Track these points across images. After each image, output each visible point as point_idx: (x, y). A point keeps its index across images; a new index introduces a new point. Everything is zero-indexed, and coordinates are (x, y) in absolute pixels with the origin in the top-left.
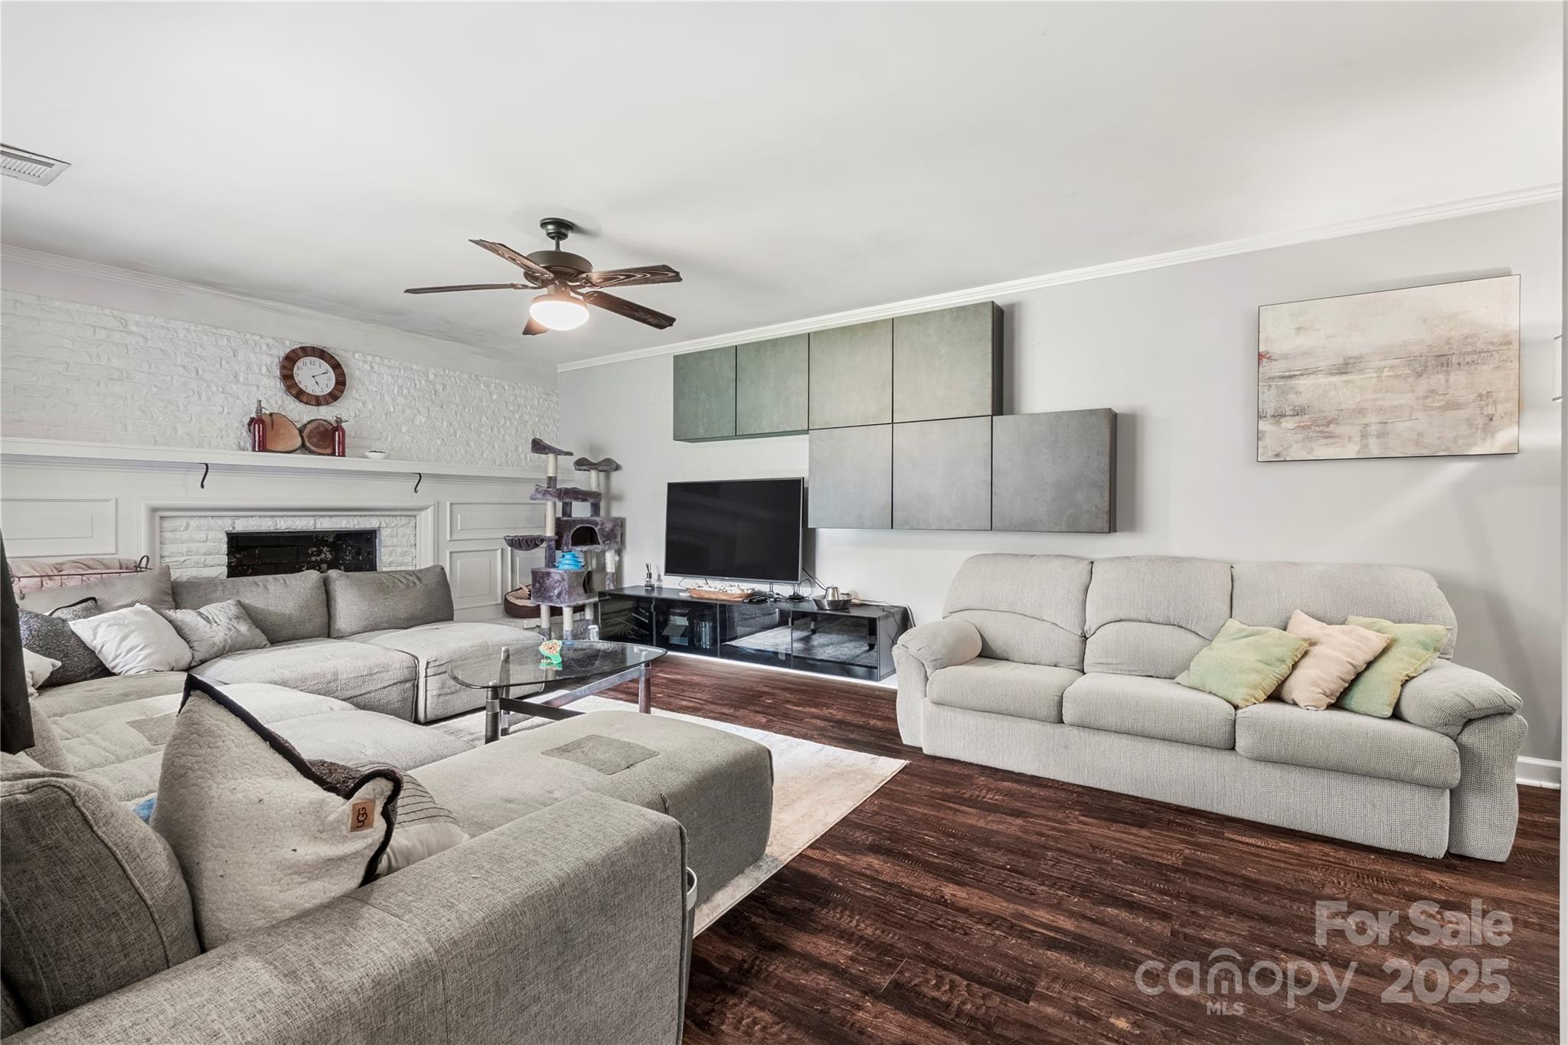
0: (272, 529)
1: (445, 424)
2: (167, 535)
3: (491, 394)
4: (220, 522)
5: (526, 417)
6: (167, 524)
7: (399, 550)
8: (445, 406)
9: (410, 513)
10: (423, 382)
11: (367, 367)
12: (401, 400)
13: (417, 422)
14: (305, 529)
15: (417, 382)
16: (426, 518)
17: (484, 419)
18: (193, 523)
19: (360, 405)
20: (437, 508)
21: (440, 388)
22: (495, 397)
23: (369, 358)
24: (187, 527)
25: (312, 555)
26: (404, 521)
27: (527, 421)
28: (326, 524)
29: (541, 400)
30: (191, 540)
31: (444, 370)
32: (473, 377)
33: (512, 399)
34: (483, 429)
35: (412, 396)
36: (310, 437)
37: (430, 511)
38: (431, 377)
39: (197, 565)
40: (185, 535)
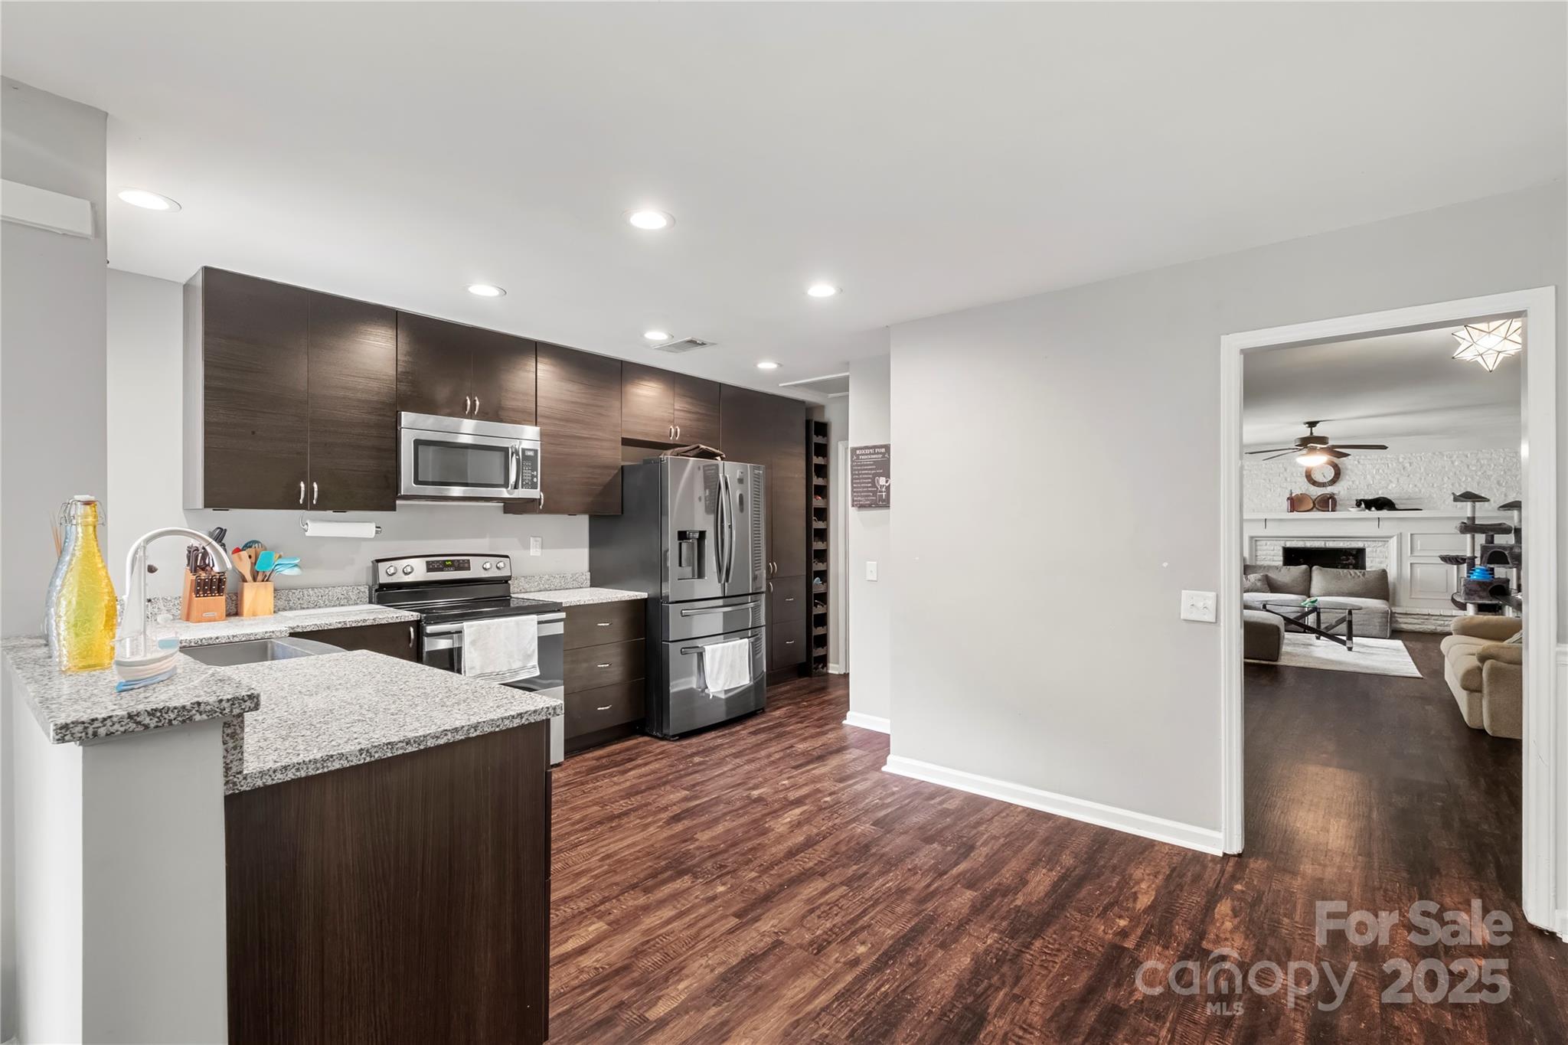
0: (1303, 546)
1: (1411, 486)
2: (1259, 547)
3: (1453, 463)
4: (1279, 542)
5: (1490, 473)
6: (1258, 543)
7: (1377, 560)
8: (1411, 476)
9: (1385, 539)
10: (1394, 464)
11: (1356, 462)
12: (1378, 477)
13: (1390, 488)
14: (1320, 546)
15: (1390, 465)
16: (1393, 542)
17: (1446, 479)
18: (1268, 543)
19: (1351, 483)
20: (1400, 536)
21: (1408, 465)
22: (1456, 463)
23: (1357, 457)
24: (1266, 544)
25: (1343, 560)
26: (1380, 544)
27: (1492, 476)
28: (1331, 544)
29: (1508, 458)
30: (1267, 550)
31: (1412, 454)
32: (1437, 453)
33: (1474, 462)
34: (1445, 486)
35: (1387, 474)
36: (1318, 503)
37: (1395, 538)
38: (1401, 460)
39: (1270, 560)
40: (1265, 548)
